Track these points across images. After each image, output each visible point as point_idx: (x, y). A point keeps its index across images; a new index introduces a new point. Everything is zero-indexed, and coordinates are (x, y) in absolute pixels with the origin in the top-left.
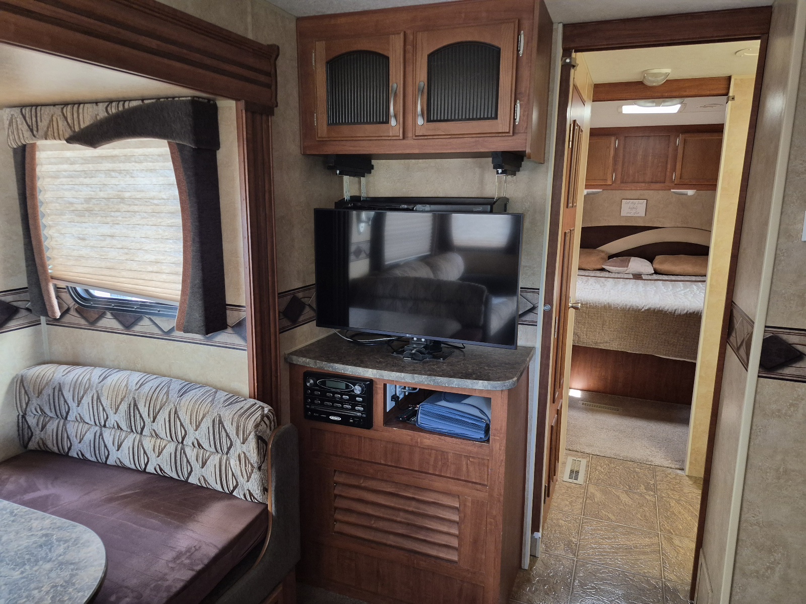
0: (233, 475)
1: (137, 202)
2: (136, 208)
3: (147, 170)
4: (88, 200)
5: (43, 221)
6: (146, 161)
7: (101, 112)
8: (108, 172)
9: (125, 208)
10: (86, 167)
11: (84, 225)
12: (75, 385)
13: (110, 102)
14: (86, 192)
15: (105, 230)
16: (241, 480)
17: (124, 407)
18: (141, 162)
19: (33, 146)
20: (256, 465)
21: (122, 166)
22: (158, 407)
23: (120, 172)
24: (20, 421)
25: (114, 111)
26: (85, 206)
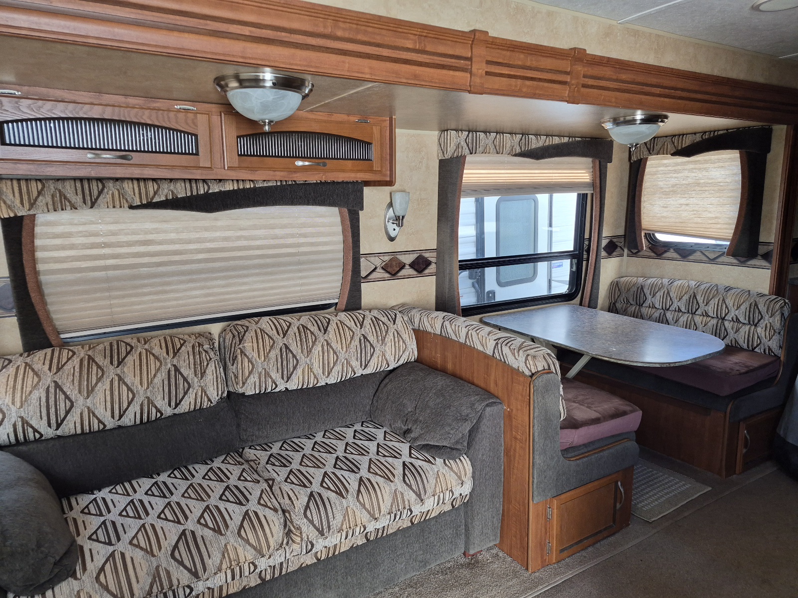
0: (758, 337)
1: (708, 185)
2: (707, 188)
3: (719, 168)
4: (673, 186)
5: (644, 198)
6: (719, 162)
7: (698, 138)
8: (691, 170)
9: (700, 188)
10: (676, 168)
11: (669, 199)
12: (652, 286)
13: (705, 132)
14: (673, 181)
15: (683, 201)
16: (764, 340)
17: (686, 297)
18: (715, 163)
19: (646, 159)
20: (777, 331)
21: (701, 166)
22: (711, 297)
23: (700, 169)
24: (612, 305)
25: (707, 137)
26: (671, 189)
